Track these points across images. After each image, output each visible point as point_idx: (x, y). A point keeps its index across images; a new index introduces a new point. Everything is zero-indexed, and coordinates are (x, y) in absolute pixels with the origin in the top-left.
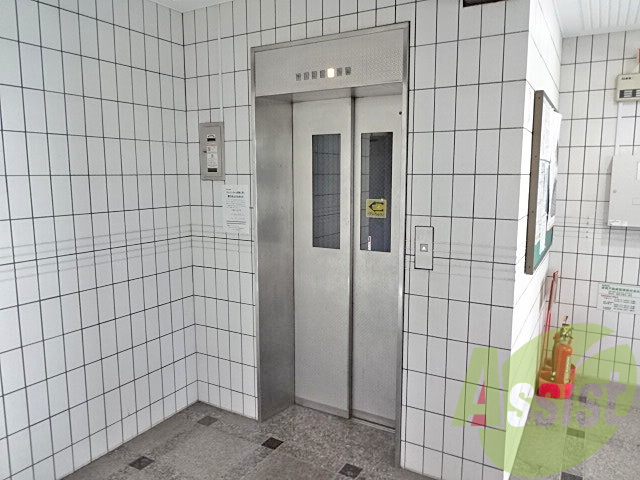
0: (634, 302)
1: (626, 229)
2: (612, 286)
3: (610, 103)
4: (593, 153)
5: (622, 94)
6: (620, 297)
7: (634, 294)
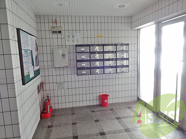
0: (64, 86)
1: (59, 68)
2: (58, 83)
3: (51, 35)
4: (48, 48)
5: (53, 32)
6: (61, 86)
7: (64, 84)
